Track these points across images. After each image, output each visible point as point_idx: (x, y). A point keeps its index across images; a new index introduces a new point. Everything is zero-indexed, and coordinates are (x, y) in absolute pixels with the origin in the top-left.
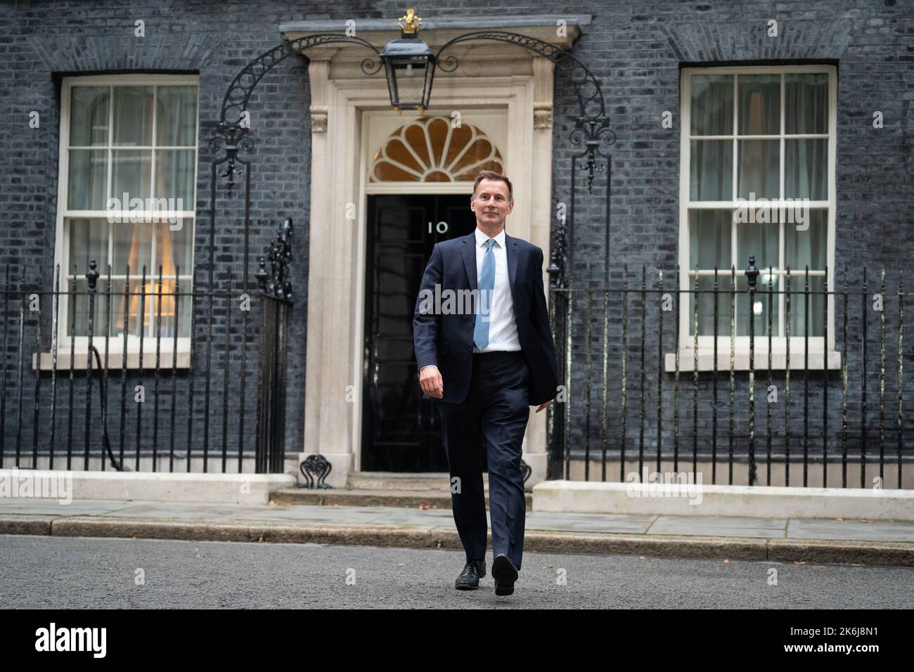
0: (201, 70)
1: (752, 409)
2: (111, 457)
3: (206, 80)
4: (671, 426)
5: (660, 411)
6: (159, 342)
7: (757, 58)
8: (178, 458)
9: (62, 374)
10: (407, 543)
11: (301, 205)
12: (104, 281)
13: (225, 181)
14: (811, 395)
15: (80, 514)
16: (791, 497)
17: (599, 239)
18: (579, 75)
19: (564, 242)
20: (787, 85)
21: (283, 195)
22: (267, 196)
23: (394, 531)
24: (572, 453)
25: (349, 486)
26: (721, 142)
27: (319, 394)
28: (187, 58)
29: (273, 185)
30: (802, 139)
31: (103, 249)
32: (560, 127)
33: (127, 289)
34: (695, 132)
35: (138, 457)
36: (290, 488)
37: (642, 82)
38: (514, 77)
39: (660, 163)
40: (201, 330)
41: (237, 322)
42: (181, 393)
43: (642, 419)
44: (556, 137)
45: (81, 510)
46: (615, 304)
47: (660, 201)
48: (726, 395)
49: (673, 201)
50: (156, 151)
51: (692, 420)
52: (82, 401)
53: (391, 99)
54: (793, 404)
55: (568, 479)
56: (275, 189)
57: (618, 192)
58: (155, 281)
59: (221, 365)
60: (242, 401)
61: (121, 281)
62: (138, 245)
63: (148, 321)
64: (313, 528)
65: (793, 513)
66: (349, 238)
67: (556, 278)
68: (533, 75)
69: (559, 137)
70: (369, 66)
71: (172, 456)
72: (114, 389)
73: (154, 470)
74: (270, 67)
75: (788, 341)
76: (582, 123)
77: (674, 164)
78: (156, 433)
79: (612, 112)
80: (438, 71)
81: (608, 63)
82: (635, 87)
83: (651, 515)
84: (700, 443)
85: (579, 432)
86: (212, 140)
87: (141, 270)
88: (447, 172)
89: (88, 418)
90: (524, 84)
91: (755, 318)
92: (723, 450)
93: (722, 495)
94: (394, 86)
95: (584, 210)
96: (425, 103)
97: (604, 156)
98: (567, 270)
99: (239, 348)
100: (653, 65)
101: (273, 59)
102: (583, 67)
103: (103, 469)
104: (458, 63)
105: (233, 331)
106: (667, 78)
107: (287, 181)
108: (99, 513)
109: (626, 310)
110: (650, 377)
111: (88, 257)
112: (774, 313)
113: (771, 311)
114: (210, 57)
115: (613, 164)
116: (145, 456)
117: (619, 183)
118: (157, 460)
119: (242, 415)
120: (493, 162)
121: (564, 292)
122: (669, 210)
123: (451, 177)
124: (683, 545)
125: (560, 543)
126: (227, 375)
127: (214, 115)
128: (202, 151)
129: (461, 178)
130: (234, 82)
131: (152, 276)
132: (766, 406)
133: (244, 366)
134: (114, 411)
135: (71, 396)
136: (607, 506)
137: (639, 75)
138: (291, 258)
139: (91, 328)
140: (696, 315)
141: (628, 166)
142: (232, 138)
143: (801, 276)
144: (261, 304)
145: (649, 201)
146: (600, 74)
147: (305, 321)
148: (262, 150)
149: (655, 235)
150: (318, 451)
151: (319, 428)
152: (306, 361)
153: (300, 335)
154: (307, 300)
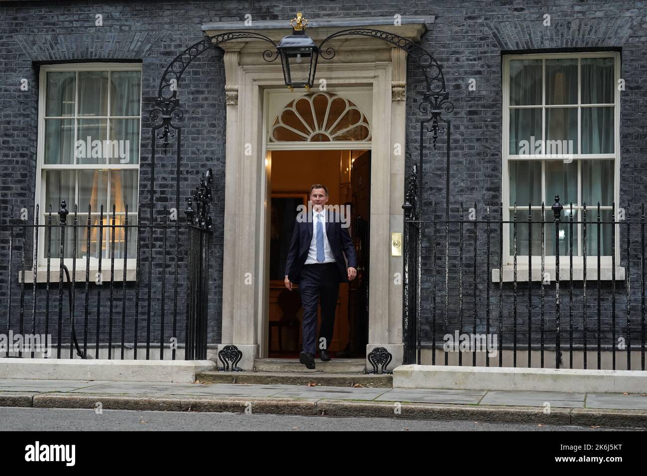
0: (143, 59)
1: (558, 311)
2: (78, 348)
3: (147, 66)
4: (497, 323)
5: (488, 312)
6: (113, 262)
7: (560, 47)
8: (127, 348)
9: (41, 286)
10: (299, 411)
11: (218, 159)
12: (72, 216)
13: (162, 142)
14: (603, 300)
15: (54, 391)
16: (588, 377)
17: (442, 183)
18: (426, 61)
19: (415, 186)
20: (583, 67)
21: (205, 152)
22: (193, 153)
23: (289, 402)
24: (423, 344)
25: (255, 369)
26: (533, 109)
27: (232, 300)
28: (133, 50)
29: (198, 144)
30: (594, 107)
31: (71, 192)
32: (412, 100)
33: (89, 222)
34: (514, 103)
35: (97, 348)
36: (211, 370)
37: (474, 65)
38: (377, 63)
39: (487, 126)
40: (144, 252)
41: (171, 246)
42: (130, 300)
43: (475, 318)
44: (409, 107)
45: (55, 388)
46: (454, 232)
47: (487, 155)
48: (538, 300)
49: (497, 155)
50: (110, 119)
51: (513, 319)
52: (55, 307)
53: (285, 80)
54: (589, 307)
55: (419, 363)
56: (199, 147)
57: (456, 148)
58: (110, 216)
59: (159, 279)
60: (175, 305)
61: (85, 216)
62: (97, 190)
63: (105, 246)
64: (228, 401)
65: (590, 389)
66: (254, 184)
67: (410, 213)
68: (391, 61)
69: (411, 107)
70: (268, 55)
71: (123, 347)
72: (80, 297)
73: (110, 358)
74: (195, 57)
75: (585, 259)
76: (429, 97)
77: (498, 127)
78: (111, 330)
79: (451, 88)
80: (320, 59)
81: (447, 52)
82: (468, 69)
83: (482, 390)
84: (519, 336)
85: (427, 328)
86: (152, 111)
87: (99, 208)
88: (327, 134)
89: (60, 319)
90: (384, 68)
91: (560, 242)
92: (536, 341)
93: (536, 375)
94: (287, 70)
95: (430, 162)
96: (311, 82)
97: (445, 121)
98: (418, 206)
99: (173, 266)
100: (481, 53)
101: (197, 50)
102: (429, 55)
103: (71, 358)
104: (336, 53)
105: (168, 253)
106: (492, 62)
107: (208, 141)
108: (68, 390)
109: (462, 236)
110: (481, 287)
111: (60, 199)
112: (574, 238)
113: (571, 236)
114: (150, 49)
115: (452, 127)
116: (103, 347)
117: (456, 141)
118: (112, 350)
119: (175, 316)
120: (362, 126)
121: (415, 223)
122: (494, 161)
123: (331, 137)
124: (507, 413)
125: (414, 411)
126: (164, 286)
127: (154, 93)
128: (144, 119)
129: (338, 139)
130: (168, 68)
131: (108, 213)
132: (569, 308)
133: (177, 279)
134: (79, 314)
135: (48, 303)
136: (449, 383)
137: (471, 60)
138: (211, 199)
139: (62, 252)
140: (515, 240)
141: (462, 128)
142: (167, 110)
143: (594, 210)
144: (189, 233)
145: (478, 154)
146: (442, 60)
147: (222, 246)
148: (189, 119)
149: (484, 180)
150: (232, 343)
151: (233, 325)
152: (223, 276)
153: (218, 256)
154: (224, 230)
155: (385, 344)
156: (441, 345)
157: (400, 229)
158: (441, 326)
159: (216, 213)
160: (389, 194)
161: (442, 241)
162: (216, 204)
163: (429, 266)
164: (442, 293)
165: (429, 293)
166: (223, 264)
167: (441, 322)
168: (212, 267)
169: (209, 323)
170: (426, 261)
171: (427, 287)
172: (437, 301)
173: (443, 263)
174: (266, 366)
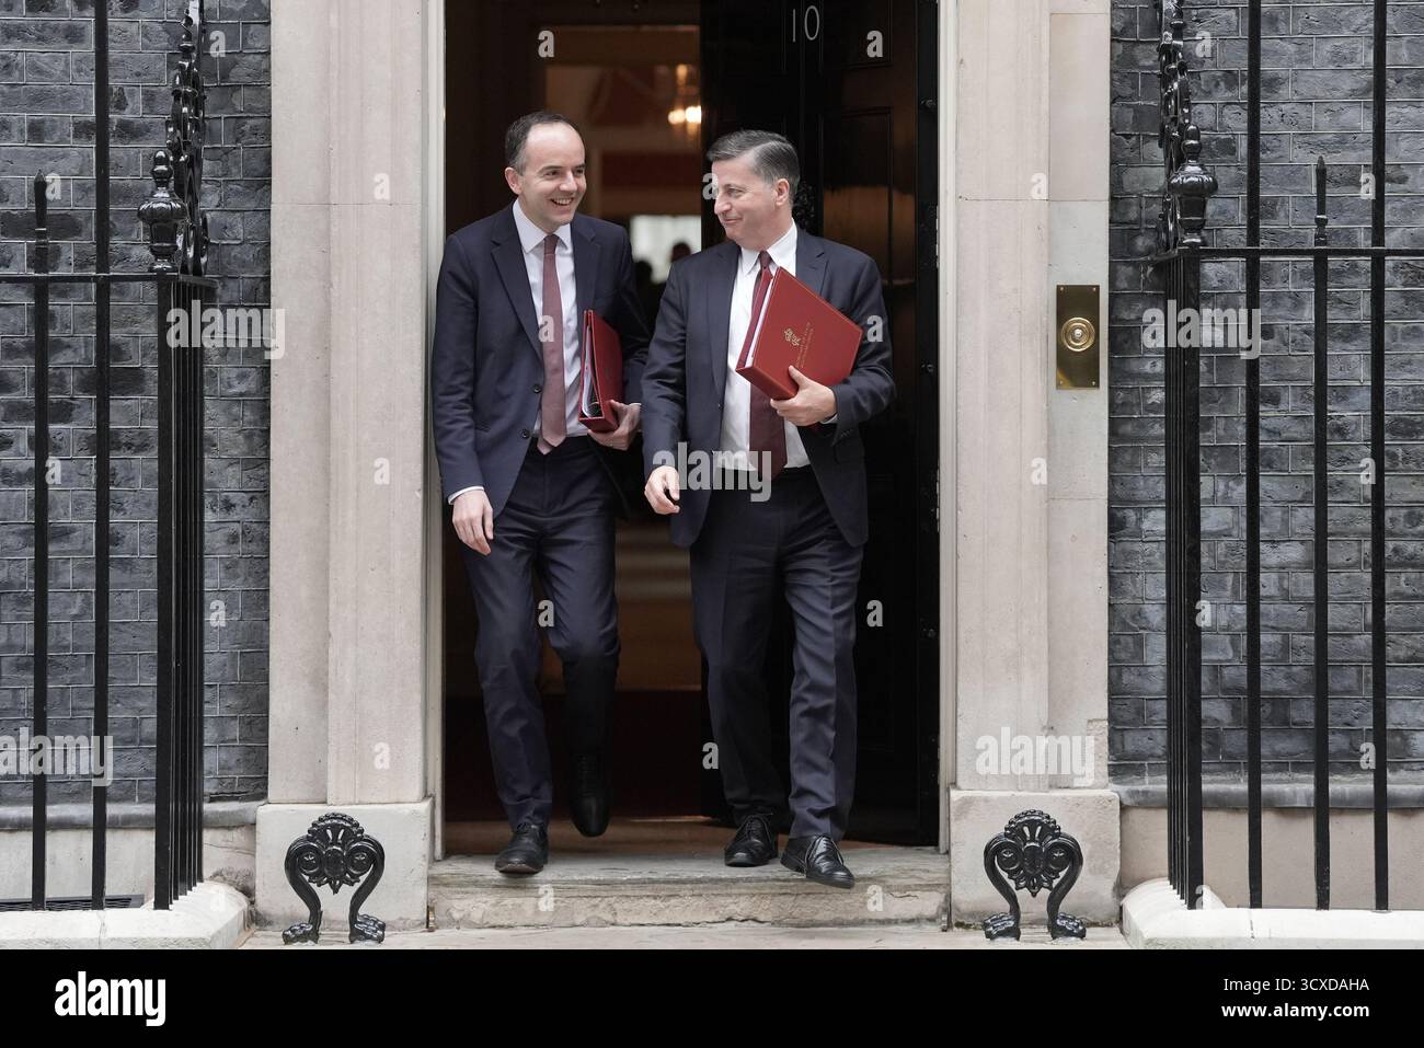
25: (431, 917)
150: (322, 798)
151: (325, 716)
152: (268, 486)
153: (241, 395)
154: (269, 272)
155: (1034, 791)
156: (1286, 788)
157: (1092, 267)
158: (1281, 702)
159: (227, 196)
160: (1045, 107)
161: (1280, 317)
162: (226, 154)
163: (1222, 432)
164: (1285, 554)
165: (1226, 556)
166: (268, 431)
167: (1283, 685)
168: (215, 445)
169: (206, 706)
170: (1209, 410)
171: (1215, 529)
172: (1263, 592)
173: (1286, 417)
174: (486, 902)
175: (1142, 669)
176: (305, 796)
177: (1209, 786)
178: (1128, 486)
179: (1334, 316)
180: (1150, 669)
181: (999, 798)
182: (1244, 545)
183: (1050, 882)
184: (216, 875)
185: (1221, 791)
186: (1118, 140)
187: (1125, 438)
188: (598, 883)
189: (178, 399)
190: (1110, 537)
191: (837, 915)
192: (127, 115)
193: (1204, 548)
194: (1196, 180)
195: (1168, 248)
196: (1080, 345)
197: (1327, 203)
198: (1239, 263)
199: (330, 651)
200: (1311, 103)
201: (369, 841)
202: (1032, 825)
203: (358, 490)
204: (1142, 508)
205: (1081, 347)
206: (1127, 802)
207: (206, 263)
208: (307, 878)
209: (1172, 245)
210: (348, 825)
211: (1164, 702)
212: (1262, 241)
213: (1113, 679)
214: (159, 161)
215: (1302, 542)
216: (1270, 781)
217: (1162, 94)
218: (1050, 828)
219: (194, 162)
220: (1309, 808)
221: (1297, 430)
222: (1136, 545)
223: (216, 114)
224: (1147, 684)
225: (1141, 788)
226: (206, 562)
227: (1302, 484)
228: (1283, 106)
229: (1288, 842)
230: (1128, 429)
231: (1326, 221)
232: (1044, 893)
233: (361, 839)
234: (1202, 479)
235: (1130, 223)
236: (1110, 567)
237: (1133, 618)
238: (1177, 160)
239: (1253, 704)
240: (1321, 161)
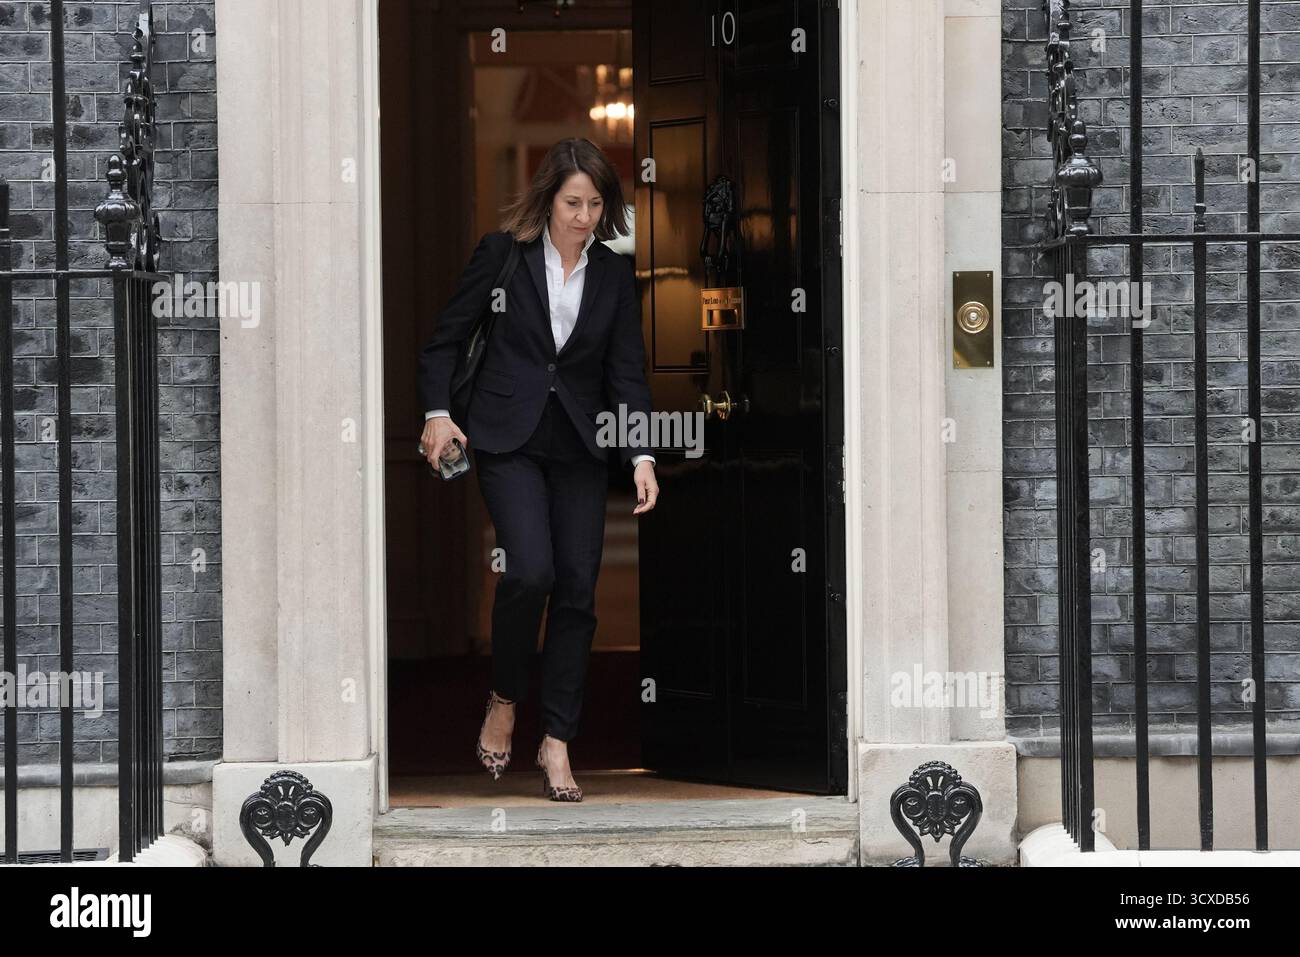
27: (270, 571)
150: (273, 757)
151: (275, 681)
152: (218, 468)
153: (193, 382)
154: (217, 268)
155: (937, 743)
156: (1172, 738)
157: (985, 254)
158: (1167, 658)
159: (177, 197)
160: (941, 104)
161: (1163, 299)
162: (176, 157)
163: (1108, 407)
164: (1168, 521)
165: (1113, 522)
166: (219, 415)
167: (1168, 642)
168: (169, 430)
169: (164, 673)
170: (1097, 387)
171: (1104, 497)
172: (1148, 556)
173: (1168, 392)
174: (427, 852)
175: (1036, 629)
176: (259, 755)
177: (1099, 736)
178: (1022, 459)
179: (1213, 297)
180: (1044, 629)
181: (906, 751)
182: (1130, 511)
183: (953, 828)
184: (176, 829)
185: (1110, 741)
186: (1008, 135)
187: (1018, 414)
188: (531, 833)
189: (134, 388)
190: (1005, 506)
191: (755, 861)
192: (83, 122)
193: (1092, 515)
194: (1083, 172)
195: (1056, 236)
196: (976, 326)
197: (1206, 191)
198: (1124, 249)
199: (279, 620)
200: (1190, 98)
201: (318, 797)
202: (935, 775)
203: (303, 469)
204: (1035, 478)
205: (976, 329)
206: (1024, 752)
207: (159, 259)
208: (260, 831)
209: (1060, 232)
210: (297, 781)
211: (1057, 659)
212: (1145, 227)
213: (1010, 638)
214: (113, 165)
215: (1185, 509)
216: (1156, 732)
217: (1050, 92)
218: (952, 778)
219: (146, 165)
220: (1193, 756)
221: (1179, 404)
222: (1030, 513)
223: (166, 120)
224: (1042, 644)
225: (1036, 740)
226: (163, 538)
227: (1184, 454)
228: (1164, 101)
229: (1175, 788)
230: (1021, 405)
231: (1204, 209)
232: (947, 838)
233: (310, 795)
234: (1090, 451)
235: (1022, 212)
236: (1006, 535)
237: (1027, 580)
238: (1064, 153)
239: (1139, 659)
240: (1199, 152)
